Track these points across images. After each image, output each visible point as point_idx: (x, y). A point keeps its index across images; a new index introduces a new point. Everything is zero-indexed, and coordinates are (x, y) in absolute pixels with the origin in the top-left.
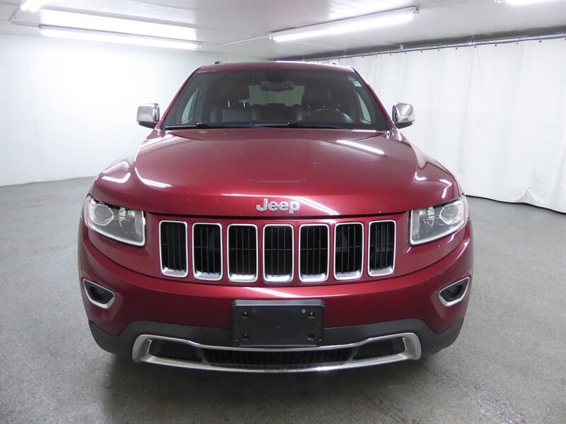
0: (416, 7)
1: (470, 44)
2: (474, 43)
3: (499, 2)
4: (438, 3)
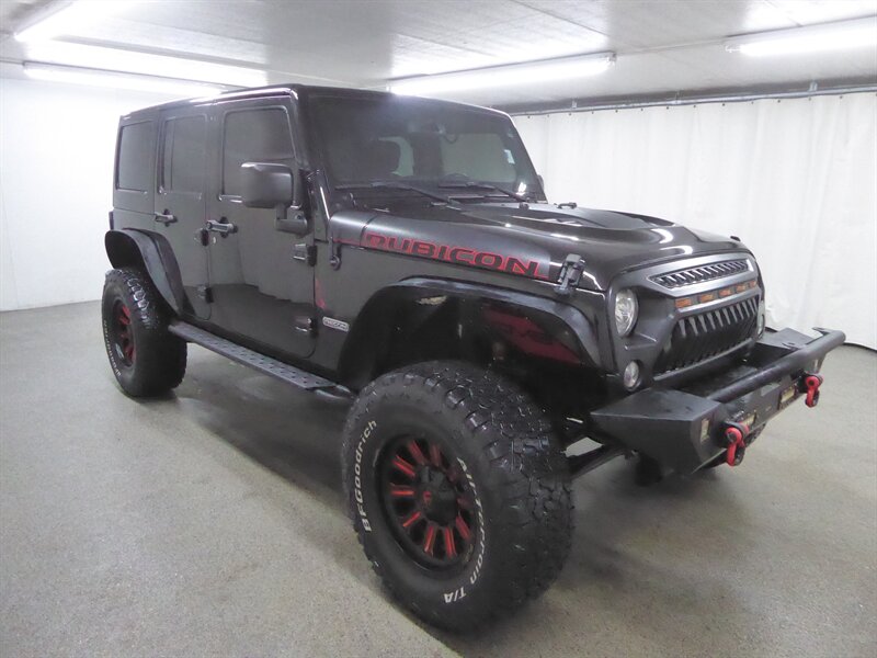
0: (612, 53)
3: (731, 50)
4: (645, 49)
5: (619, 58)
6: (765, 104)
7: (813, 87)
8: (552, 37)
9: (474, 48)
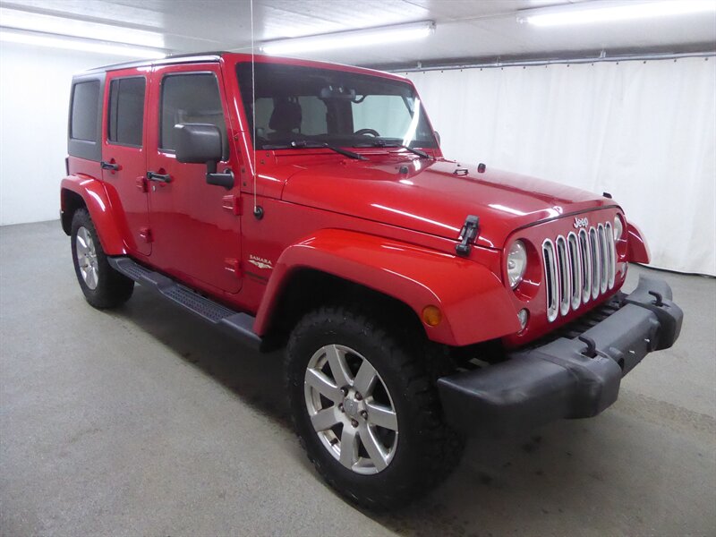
0: (432, 22)
1: (496, 65)
2: (500, 64)
3: (522, 21)
4: (457, 18)
5: (438, 26)
6: (557, 69)
7: (603, 54)
8: (377, 7)
9: (319, 15)
